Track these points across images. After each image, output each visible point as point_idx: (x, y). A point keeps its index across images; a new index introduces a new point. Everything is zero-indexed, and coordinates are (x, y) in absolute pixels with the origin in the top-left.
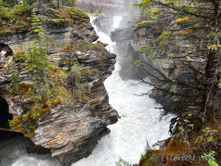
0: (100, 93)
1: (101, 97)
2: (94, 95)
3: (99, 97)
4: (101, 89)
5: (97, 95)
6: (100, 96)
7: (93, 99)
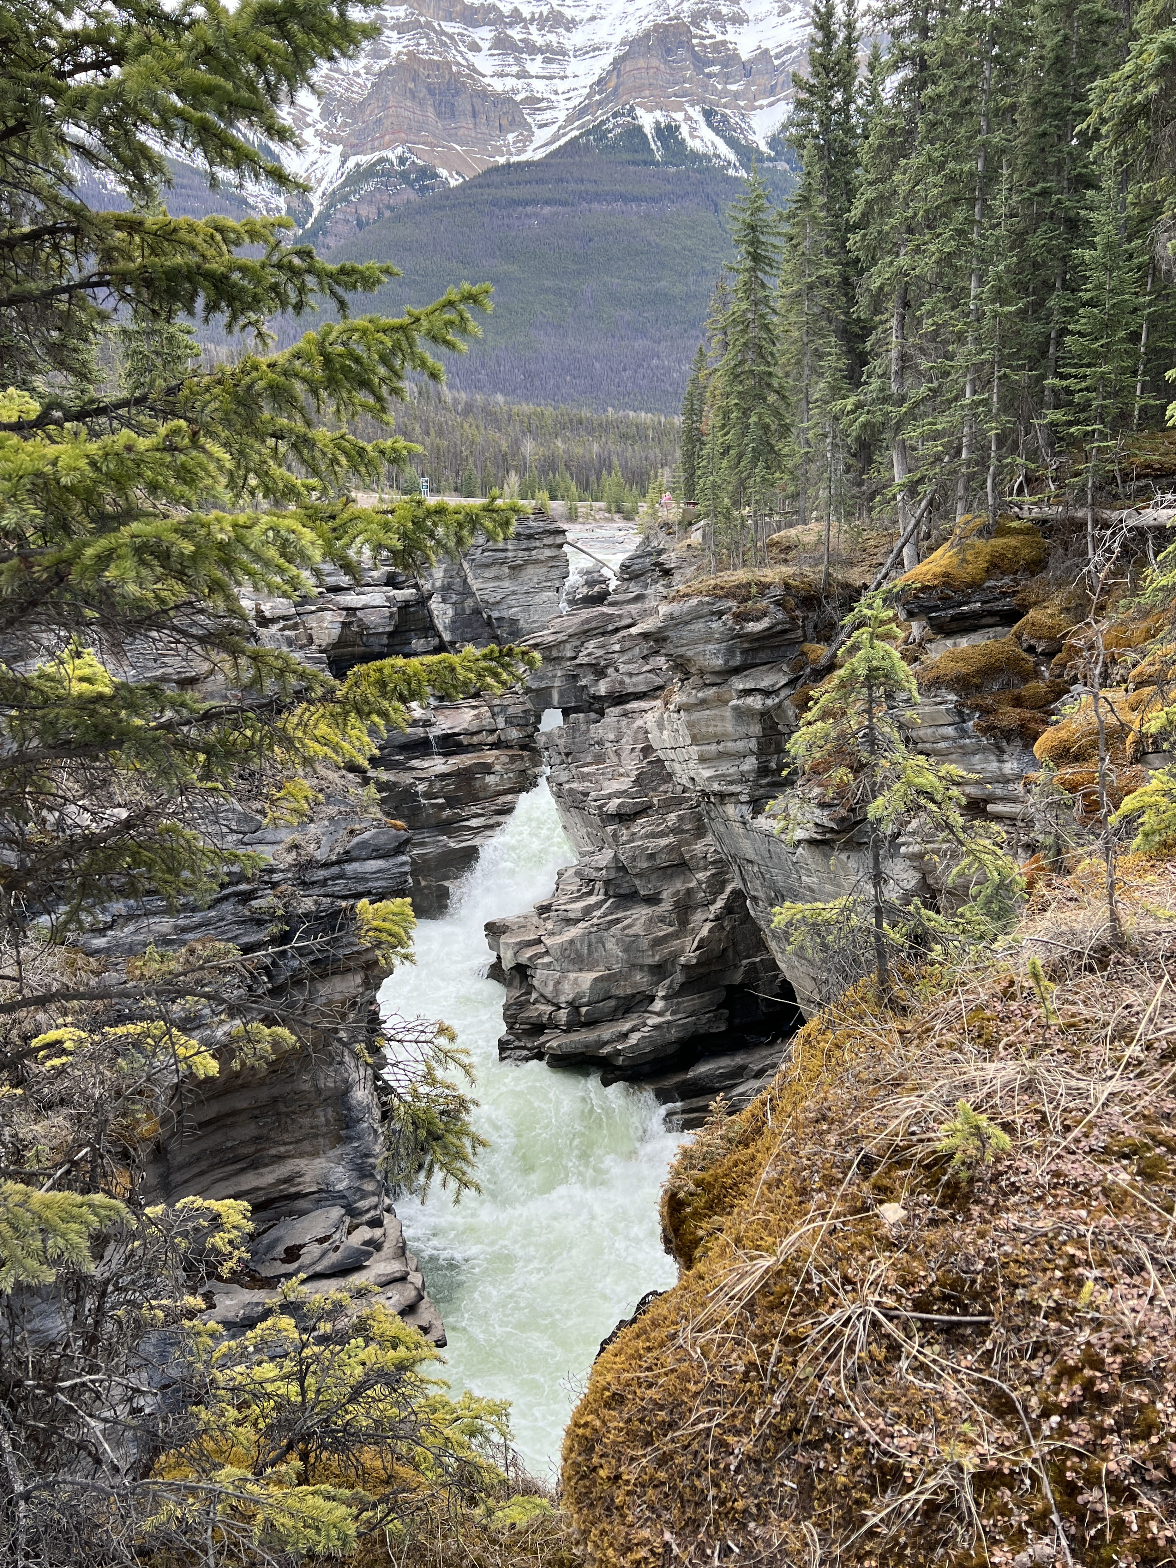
0: (306, 1121)
1: (315, 1154)
2: (257, 1139)
3: (301, 1155)
4: (319, 1091)
5: (286, 1137)
6: (306, 1146)
7: (243, 1170)
